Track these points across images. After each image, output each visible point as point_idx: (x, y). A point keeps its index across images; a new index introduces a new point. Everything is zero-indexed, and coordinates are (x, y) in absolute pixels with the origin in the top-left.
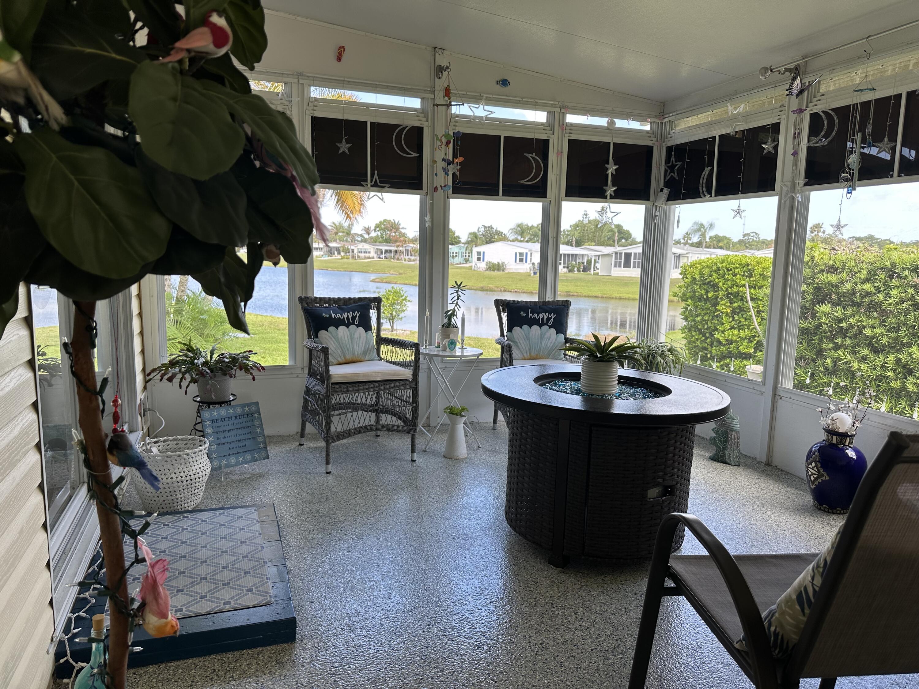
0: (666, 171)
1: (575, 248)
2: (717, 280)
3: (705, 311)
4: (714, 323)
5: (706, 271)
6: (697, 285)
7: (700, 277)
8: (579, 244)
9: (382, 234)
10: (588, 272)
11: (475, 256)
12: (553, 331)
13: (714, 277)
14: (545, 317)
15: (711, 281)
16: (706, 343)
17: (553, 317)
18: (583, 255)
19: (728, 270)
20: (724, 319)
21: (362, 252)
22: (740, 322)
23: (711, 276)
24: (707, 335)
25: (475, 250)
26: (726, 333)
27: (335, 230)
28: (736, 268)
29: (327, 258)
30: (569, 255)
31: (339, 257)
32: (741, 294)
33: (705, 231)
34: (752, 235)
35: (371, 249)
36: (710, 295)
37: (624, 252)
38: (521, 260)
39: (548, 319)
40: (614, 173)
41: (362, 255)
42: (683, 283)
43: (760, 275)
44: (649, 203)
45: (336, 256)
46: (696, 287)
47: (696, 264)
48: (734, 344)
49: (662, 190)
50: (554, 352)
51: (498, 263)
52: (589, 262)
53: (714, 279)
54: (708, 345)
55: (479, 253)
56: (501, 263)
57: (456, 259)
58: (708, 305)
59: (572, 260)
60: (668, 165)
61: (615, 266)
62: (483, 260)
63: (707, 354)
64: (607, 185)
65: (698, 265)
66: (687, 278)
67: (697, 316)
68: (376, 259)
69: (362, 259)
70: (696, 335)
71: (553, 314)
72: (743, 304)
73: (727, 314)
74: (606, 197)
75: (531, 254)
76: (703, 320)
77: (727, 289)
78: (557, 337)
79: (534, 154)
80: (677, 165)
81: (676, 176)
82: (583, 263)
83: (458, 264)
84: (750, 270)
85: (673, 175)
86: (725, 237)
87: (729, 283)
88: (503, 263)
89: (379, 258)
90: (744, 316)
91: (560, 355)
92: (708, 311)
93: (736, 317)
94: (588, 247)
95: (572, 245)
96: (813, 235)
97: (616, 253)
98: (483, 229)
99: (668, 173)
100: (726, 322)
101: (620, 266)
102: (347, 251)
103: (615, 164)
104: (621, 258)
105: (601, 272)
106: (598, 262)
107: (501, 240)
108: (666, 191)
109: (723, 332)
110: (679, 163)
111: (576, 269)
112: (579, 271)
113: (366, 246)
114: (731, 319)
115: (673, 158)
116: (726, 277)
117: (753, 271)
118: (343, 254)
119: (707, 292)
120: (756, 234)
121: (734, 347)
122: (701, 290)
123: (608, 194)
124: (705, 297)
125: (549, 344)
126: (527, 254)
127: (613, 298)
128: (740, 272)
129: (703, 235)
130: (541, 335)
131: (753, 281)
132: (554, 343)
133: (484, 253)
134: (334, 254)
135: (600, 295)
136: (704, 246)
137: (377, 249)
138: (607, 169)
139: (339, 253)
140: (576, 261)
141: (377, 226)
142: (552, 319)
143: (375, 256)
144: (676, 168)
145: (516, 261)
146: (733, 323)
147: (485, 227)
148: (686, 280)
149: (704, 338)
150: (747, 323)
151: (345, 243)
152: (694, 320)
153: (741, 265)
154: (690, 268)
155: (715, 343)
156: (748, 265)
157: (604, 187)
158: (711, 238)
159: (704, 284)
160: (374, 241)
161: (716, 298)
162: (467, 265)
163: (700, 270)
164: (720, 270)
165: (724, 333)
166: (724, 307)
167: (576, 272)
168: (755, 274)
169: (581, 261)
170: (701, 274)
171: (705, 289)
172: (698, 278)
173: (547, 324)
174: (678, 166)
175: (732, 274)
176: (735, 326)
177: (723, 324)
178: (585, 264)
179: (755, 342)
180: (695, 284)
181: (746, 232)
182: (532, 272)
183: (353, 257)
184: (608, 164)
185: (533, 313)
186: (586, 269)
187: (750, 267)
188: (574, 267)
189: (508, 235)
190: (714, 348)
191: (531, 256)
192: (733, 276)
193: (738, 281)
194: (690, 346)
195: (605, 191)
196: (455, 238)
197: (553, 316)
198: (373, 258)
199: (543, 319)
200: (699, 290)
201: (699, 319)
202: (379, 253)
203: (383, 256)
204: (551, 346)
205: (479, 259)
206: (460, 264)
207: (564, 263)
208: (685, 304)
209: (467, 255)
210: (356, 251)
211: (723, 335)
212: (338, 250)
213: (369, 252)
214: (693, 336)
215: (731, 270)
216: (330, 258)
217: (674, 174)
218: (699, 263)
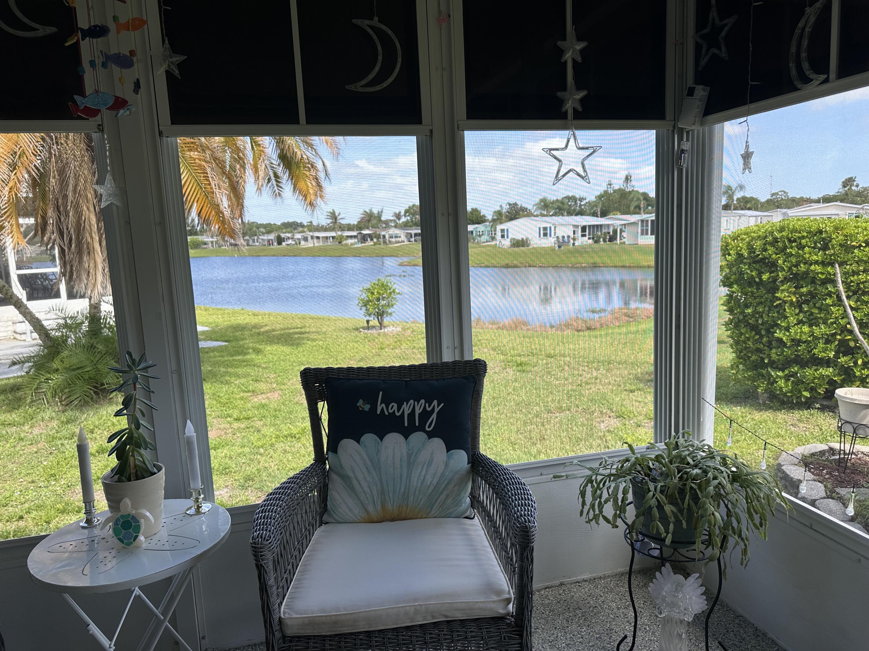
0: (698, 47)
1: (600, 219)
2: (774, 256)
3: (758, 300)
4: (773, 317)
5: (758, 244)
6: (745, 264)
7: (749, 253)
8: (604, 214)
9: (412, 219)
10: (615, 242)
11: (499, 234)
12: (438, 444)
13: (770, 252)
14: (418, 411)
15: (765, 258)
16: (761, 342)
17: (437, 410)
18: (608, 226)
19: (790, 241)
20: (788, 310)
21: (392, 237)
22: (812, 314)
23: (765, 250)
24: (763, 332)
25: (499, 227)
26: (792, 331)
27: (367, 218)
28: (803, 237)
29: (360, 245)
30: (594, 226)
31: (372, 243)
32: (811, 275)
33: (733, 193)
34: (780, 193)
35: (402, 234)
36: (765, 277)
37: (650, 219)
38: (545, 235)
39: (425, 415)
40: (579, 59)
41: (393, 240)
42: (724, 263)
43: (840, 245)
44: (666, 125)
45: (369, 243)
46: (744, 268)
47: (741, 234)
48: (804, 346)
49: (691, 92)
50: (442, 497)
51: (523, 239)
52: (615, 231)
53: (770, 255)
54: (764, 346)
55: (502, 231)
56: (525, 239)
57: (483, 237)
58: (763, 291)
59: (597, 231)
60: (705, 31)
61: (642, 234)
62: (508, 237)
63: (763, 359)
64: (564, 88)
65: (745, 237)
66: (729, 254)
67: (747, 306)
68: (406, 243)
69: (394, 244)
70: (747, 332)
71: (435, 402)
72: (816, 289)
73: (792, 303)
74: (563, 116)
75: (555, 227)
76: (755, 312)
77: (790, 269)
78: (449, 458)
79: (376, 19)
80: (726, 25)
81: (724, 54)
82: (609, 233)
83: (484, 242)
84: (824, 239)
85: (716, 51)
86: (752, 199)
87: (794, 260)
88: (527, 239)
89: (410, 241)
90: (817, 305)
91: (458, 503)
92: (763, 300)
93: (805, 308)
94: (614, 216)
95: (597, 216)
96: (846, 189)
97: (642, 221)
98: (508, 206)
99: (704, 49)
100: (791, 313)
101: (647, 234)
102: (378, 237)
103: (579, 39)
104: (647, 226)
105: (628, 240)
106: (624, 231)
107: (525, 216)
108: (702, 93)
109: (787, 329)
110: (730, 21)
111: (601, 240)
112: (605, 241)
113: (397, 231)
114: (797, 311)
115: (713, 14)
116: (788, 251)
117: (830, 241)
118: (375, 240)
119: (760, 274)
120: (785, 192)
121: (805, 349)
122: (751, 271)
123: (569, 106)
124: (757, 280)
125: (429, 478)
126: (550, 228)
127: (641, 267)
128: (809, 244)
129: (731, 197)
130: (409, 456)
131: (831, 256)
132: (443, 475)
133: (507, 230)
134: (367, 240)
135: (627, 265)
136: (732, 208)
137: (407, 233)
138: (561, 52)
139: (372, 240)
140: (601, 231)
141: (406, 211)
142: (434, 416)
143: (405, 240)
144: (723, 34)
145: (540, 236)
146: (801, 316)
147: (510, 205)
148: (729, 258)
149: (757, 337)
150: (822, 316)
151: (377, 230)
152: (743, 312)
153: (809, 232)
154: (734, 240)
155: (774, 343)
156: (821, 232)
157: (559, 94)
158: (738, 199)
159: (754, 262)
160: (405, 226)
161: (775, 280)
162: (493, 243)
163: (749, 243)
164: (778, 242)
165: (789, 331)
166: (787, 295)
167: (602, 243)
168: (833, 246)
169: (606, 231)
170: (751, 249)
171: (756, 269)
172: (746, 254)
173: (421, 428)
174: (726, 29)
175: (797, 246)
176: (804, 319)
177: (786, 317)
178: (611, 233)
179: (837, 343)
180: (742, 262)
181: (773, 192)
182: (556, 246)
183: (385, 242)
184: (564, 39)
185: (387, 402)
186: (613, 239)
187: (824, 235)
188: (599, 238)
189: (533, 211)
190: (774, 351)
191: (555, 230)
192: (799, 249)
193: (807, 256)
194: (739, 347)
195: (561, 102)
196: (481, 217)
197: (436, 406)
198: (404, 242)
199: (412, 414)
200: (749, 272)
201: (749, 311)
202: (409, 237)
203: (413, 239)
204: (435, 481)
205: (503, 236)
206: (487, 242)
207: (589, 234)
208: (728, 290)
209: (493, 233)
210: (387, 237)
211: (788, 334)
212: (370, 235)
213: (400, 237)
214: (742, 334)
215: (795, 241)
216: (363, 244)
217: (720, 49)
218: (746, 234)
